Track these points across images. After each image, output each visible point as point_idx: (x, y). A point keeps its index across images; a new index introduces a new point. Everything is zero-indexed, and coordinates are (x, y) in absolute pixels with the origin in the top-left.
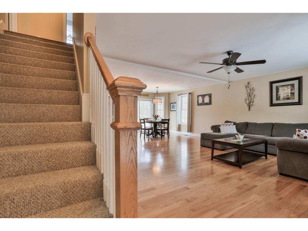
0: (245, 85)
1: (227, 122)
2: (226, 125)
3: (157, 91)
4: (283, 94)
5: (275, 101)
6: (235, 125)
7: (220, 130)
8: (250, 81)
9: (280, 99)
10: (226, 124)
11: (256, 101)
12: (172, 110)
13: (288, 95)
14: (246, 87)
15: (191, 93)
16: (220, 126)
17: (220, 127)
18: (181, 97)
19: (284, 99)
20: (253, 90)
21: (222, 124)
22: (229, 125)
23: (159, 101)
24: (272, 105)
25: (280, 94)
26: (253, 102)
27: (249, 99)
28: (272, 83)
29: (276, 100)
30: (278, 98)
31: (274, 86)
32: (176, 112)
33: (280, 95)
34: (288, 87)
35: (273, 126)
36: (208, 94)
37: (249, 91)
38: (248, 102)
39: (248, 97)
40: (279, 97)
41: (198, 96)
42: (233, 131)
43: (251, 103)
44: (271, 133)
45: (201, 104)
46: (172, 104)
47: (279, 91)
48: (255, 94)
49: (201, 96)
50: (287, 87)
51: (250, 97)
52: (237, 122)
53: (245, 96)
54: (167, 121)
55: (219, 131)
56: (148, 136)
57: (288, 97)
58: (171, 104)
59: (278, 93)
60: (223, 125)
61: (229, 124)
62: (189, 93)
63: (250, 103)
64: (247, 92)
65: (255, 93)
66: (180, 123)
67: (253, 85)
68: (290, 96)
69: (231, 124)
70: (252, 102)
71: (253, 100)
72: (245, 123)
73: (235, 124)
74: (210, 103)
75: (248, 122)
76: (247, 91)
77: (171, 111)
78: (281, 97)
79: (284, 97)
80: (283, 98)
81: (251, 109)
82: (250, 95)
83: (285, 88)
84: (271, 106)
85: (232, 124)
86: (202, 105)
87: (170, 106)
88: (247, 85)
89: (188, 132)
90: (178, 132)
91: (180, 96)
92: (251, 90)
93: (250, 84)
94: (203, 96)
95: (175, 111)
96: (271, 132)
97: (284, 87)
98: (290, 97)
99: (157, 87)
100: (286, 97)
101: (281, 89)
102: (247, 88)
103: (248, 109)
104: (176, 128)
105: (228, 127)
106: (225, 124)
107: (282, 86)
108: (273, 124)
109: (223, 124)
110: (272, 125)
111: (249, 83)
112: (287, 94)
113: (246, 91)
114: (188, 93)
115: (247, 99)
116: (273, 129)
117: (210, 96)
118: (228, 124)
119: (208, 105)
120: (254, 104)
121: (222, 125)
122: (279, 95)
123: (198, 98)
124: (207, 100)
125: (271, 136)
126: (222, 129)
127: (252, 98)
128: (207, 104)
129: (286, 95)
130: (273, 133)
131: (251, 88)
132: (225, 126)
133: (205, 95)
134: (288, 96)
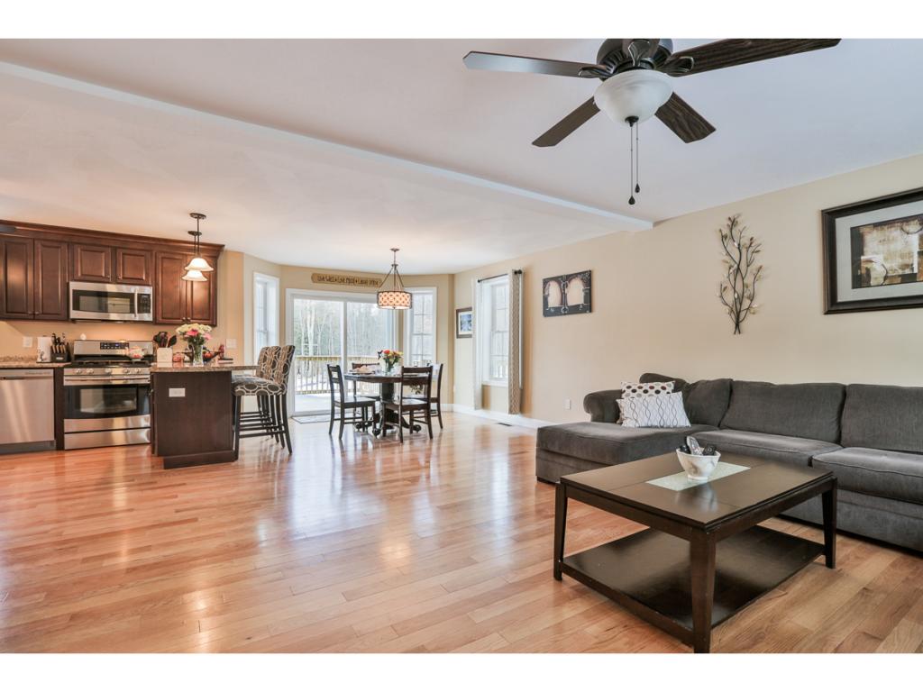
0: (721, 231)
1: (648, 378)
2: (646, 392)
3: (395, 266)
4: (886, 259)
5: (846, 293)
6: (680, 393)
7: (619, 411)
8: (739, 215)
9: (872, 283)
10: (646, 386)
11: (765, 294)
12: (460, 333)
13: (907, 261)
14: (724, 237)
15: (520, 272)
16: (619, 393)
17: (621, 398)
18: (492, 286)
19: (888, 279)
20: (751, 249)
21: (629, 387)
22: (658, 392)
23: (397, 299)
24: (834, 306)
25: (870, 261)
26: (752, 298)
27: (734, 288)
28: (830, 217)
29: (854, 287)
30: (860, 280)
31: (844, 226)
32: (471, 339)
33: (869, 266)
34: (907, 228)
35: (843, 397)
36: (580, 273)
37: (736, 255)
38: (730, 297)
39: (732, 278)
40: (864, 271)
41: (546, 282)
42: (672, 417)
43: (746, 303)
44: (836, 428)
45: (557, 312)
46: (460, 314)
47: (865, 249)
48: (759, 265)
49: (556, 279)
50: (902, 229)
51: (739, 277)
52: (690, 380)
53: (720, 274)
54: (426, 375)
55: (615, 416)
56: (361, 430)
57: (908, 271)
58: (458, 311)
59: (862, 258)
60: (634, 391)
61: (658, 386)
62: (516, 273)
63: (739, 300)
64: (727, 258)
65: (759, 260)
66: (486, 380)
67: (750, 228)
68: (916, 266)
69: (664, 388)
70: (749, 298)
71: (751, 288)
72: (723, 382)
73: (679, 385)
74: (588, 306)
75: (734, 380)
76: (728, 254)
77: (458, 336)
78: (873, 274)
79: (891, 274)
80: (886, 278)
81: (743, 325)
82: (738, 269)
83: (895, 233)
84: (828, 312)
85: (670, 386)
86: (561, 314)
87: (454, 320)
88: (726, 231)
89: (511, 412)
90: (481, 413)
91: (486, 285)
92: (744, 251)
93: (740, 227)
94: (564, 281)
95: (470, 336)
96: (835, 426)
97: (886, 227)
98: (916, 271)
99: (395, 250)
100: (900, 272)
101: (872, 241)
102: (728, 242)
103: (734, 326)
104: (473, 399)
105: (651, 399)
106: (640, 388)
107: (877, 225)
108: (844, 387)
109: (633, 388)
110: (840, 395)
111: (733, 223)
112: (902, 256)
113: (724, 253)
114: (511, 274)
115: (729, 287)
116: (846, 412)
117: (587, 278)
118: (652, 388)
119: (581, 312)
120: (755, 305)
121: (629, 391)
122: (864, 265)
123: (544, 288)
124: (576, 294)
125: (839, 441)
126: (627, 408)
127: (749, 280)
128: (575, 310)
129: (899, 261)
130: (844, 431)
131: (745, 241)
132: (639, 396)
133: (569, 278)
134: (911, 266)
